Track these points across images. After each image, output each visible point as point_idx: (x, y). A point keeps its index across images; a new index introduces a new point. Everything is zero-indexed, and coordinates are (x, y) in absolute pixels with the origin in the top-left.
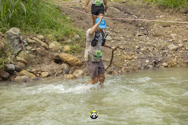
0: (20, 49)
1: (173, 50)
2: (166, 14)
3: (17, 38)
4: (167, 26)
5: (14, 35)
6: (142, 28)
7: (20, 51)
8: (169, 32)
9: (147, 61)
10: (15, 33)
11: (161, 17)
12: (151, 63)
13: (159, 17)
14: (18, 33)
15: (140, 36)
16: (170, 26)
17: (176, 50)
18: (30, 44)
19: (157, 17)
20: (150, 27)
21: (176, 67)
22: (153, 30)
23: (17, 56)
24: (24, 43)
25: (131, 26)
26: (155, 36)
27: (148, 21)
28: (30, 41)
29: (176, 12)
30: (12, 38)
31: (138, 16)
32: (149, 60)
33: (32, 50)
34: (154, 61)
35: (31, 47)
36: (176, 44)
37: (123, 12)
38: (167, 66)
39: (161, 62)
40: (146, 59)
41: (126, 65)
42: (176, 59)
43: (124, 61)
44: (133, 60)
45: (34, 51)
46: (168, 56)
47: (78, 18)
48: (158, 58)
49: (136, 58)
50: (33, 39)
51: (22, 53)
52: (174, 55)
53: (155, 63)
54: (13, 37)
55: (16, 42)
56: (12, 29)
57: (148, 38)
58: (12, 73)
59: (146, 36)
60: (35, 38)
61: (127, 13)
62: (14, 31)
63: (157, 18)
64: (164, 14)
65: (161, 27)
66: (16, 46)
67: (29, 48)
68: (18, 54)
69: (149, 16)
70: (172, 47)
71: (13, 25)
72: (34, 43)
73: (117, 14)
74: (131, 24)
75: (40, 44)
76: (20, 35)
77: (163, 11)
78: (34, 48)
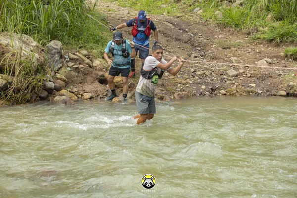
0: (61, 65)
1: (233, 76)
2: (226, 34)
3: (58, 53)
4: (227, 48)
5: (54, 49)
6: (199, 49)
7: (61, 67)
8: (229, 55)
9: (204, 87)
10: (56, 47)
11: (220, 36)
12: (207, 89)
13: (218, 37)
14: (59, 47)
15: (196, 57)
16: (230, 48)
17: (237, 76)
18: (72, 60)
19: (216, 36)
20: (208, 48)
21: (236, 96)
22: (211, 51)
23: (57, 73)
24: (65, 58)
25: (185, 45)
26: (213, 59)
27: (205, 41)
28: (72, 56)
29: (238, 32)
30: (53, 52)
31: (195, 35)
32: (206, 85)
33: (74, 66)
34: (211, 87)
35: (73, 64)
36: (236, 69)
37: (177, 29)
38: (225, 94)
39: (219, 89)
40: (202, 84)
41: (179, 90)
42: (235, 86)
43: (177, 85)
44: (187, 85)
45: (77, 68)
46: (228, 82)
47: (126, 32)
48: (216, 84)
49: (191, 82)
50: (76, 55)
51: (63, 70)
52: (234, 82)
53: (212, 89)
54: (54, 51)
55: (57, 57)
56: (53, 42)
57: (205, 61)
58: (51, 92)
59: (203, 57)
60: (77, 53)
61: (182, 29)
62: (55, 44)
63: (216, 38)
64: (223, 34)
65: (220, 49)
66: (56, 62)
67: (71, 64)
68: (58, 70)
69: (207, 35)
70: (232, 72)
71: (54, 37)
72: (77, 59)
73: (171, 30)
74: (186, 42)
75: (83, 61)
76: (62, 49)
77: (223, 31)
78: (76, 65)
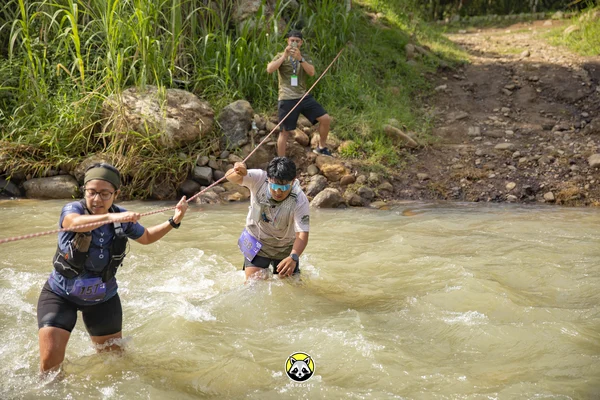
0: (244, 141)
3: (241, 121)
5: (235, 113)
7: (242, 146)
9: (510, 185)
10: (237, 111)
12: (516, 190)
14: (245, 111)
23: (233, 153)
30: (232, 119)
32: (518, 183)
34: (528, 186)
38: (552, 202)
39: (545, 190)
40: (511, 180)
43: (459, 181)
45: (273, 146)
49: (493, 176)
51: (246, 149)
53: (530, 191)
54: (235, 117)
55: (238, 128)
62: (239, 106)
66: (237, 135)
76: (248, 114)
